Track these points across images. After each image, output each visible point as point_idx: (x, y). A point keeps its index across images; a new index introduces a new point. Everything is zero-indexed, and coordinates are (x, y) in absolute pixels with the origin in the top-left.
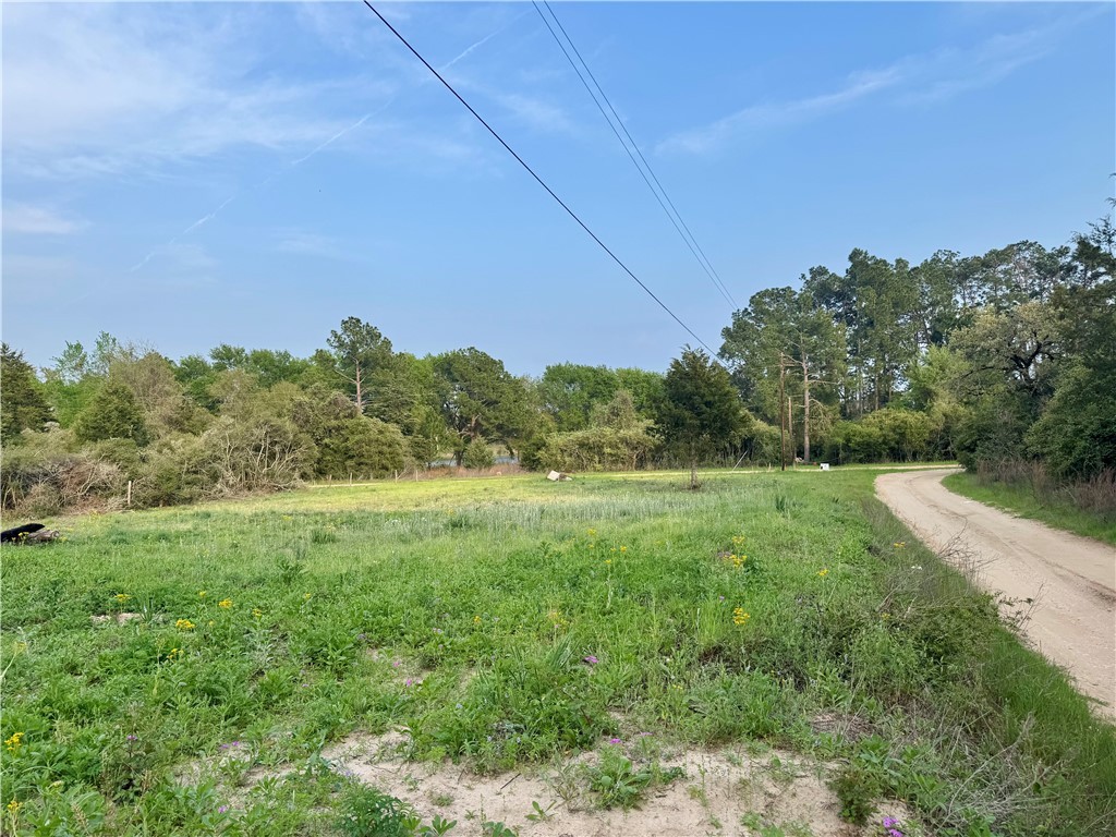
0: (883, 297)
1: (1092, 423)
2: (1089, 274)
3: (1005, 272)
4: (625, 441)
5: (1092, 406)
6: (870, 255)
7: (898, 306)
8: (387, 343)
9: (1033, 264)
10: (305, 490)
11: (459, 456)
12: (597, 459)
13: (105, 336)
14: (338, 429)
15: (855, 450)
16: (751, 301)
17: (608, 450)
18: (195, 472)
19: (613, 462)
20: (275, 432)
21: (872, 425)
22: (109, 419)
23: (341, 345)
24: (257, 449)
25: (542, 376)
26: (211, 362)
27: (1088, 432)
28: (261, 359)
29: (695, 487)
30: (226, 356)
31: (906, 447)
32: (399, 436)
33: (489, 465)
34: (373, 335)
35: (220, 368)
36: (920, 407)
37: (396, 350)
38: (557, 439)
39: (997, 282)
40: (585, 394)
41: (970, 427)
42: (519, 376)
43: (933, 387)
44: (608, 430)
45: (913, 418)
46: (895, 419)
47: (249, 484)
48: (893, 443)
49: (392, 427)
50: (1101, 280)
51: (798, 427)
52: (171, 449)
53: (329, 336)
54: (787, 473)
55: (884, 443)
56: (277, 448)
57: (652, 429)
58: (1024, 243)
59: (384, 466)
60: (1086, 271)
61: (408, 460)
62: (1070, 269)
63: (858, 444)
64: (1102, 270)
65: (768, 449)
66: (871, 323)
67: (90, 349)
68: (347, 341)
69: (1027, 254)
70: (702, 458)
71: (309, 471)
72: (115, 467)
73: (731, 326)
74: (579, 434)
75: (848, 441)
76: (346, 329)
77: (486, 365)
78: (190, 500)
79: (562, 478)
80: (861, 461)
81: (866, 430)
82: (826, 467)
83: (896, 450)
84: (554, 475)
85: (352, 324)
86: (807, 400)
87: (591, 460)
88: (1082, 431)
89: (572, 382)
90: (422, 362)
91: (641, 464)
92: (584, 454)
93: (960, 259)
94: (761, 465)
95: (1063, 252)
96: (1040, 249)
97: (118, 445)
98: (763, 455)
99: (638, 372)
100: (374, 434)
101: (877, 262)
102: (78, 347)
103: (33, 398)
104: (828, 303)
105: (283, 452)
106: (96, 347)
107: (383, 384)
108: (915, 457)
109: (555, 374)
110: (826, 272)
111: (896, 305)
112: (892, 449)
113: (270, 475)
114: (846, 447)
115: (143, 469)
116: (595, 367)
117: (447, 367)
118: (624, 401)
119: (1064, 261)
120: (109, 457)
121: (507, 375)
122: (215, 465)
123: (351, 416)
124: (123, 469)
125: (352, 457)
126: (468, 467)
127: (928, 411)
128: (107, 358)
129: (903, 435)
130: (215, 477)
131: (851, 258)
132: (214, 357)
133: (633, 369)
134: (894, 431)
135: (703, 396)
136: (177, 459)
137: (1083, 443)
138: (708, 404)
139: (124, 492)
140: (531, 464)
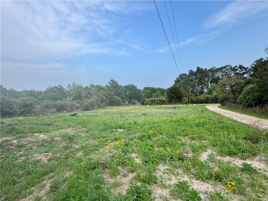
0: (203, 75)
1: (252, 97)
2: (241, 70)
3: (225, 70)
4: (159, 100)
5: (251, 94)
6: (200, 68)
7: (206, 76)
8: (118, 83)
9: (230, 69)
10: (107, 108)
11: (129, 103)
12: (154, 103)
13: (74, 83)
14: (111, 98)
15: (199, 102)
16: (179, 76)
17: (156, 102)
18: (91, 105)
19: (157, 104)
20: (102, 99)
21: (202, 97)
22: (77, 96)
23: (110, 84)
24: (100, 101)
25: (143, 89)
26: (89, 87)
27: (251, 99)
28: (97, 86)
29: (175, 108)
30: (92, 86)
31: (208, 101)
32: (120, 99)
33: (135, 104)
34: (115, 82)
35: (91, 88)
36: (210, 94)
37: (119, 85)
38: (147, 100)
39: (223, 72)
40: (150, 92)
41: (223, 98)
42: (139, 89)
43: (212, 91)
44: (156, 98)
45: (209, 96)
46: (206, 96)
47: (99, 107)
48: (206, 100)
49: (119, 98)
50: (243, 72)
51: (189, 97)
52: (87, 101)
53: (108, 82)
54: (188, 105)
55: (204, 100)
56: (103, 101)
57: (167, 98)
58: (228, 65)
59: (118, 104)
60: (240, 70)
61: (122, 103)
62: (237, 69)
63: (200, 100)
64: (243, 70)
65: (184, 101)
66: (200, 79)
67: (71, 85)
68: (111, 83)
69: (228, 67)
70: (176, 103)
71: (108, 105)
72: (79, 104)
73: (176, 80)
74: (151, 99)
75: (198, 100)
76: (111, 81)
77: (134, 87)
78: (91, 110)
79: (149, 106)
80: (200, 103)
81: (201, 98)
82: (195, 104)
83: (207, 101)
84: (148, 106)
85: (112, 80)
86: (190, 93)
87: (153, 103)
88: (249, 98)
89: (148, 90)
90: (123, 87)
91: (162, 104)
92: (152, 102)
93: (216, 68)
94: (183, 104)
95: (236, 67)
96: (231, 66)
97: (79, 101)
98: (183, 102)
99: (160, 88)
100: (116, 99)
101: (202, 69)
102: (70, 85)
103: (64, 93)
104: (192, 76)
105: (104, 102)
106: (72, 85)
107: (117, 90)
108: (210, 103)
109: (146, 89)
110: (192, 71)
111: (205, 76)
112: (206, 101)
113: (102, 106)
114: (197, 101)
115: (83, 104)
116: (152, 87)
117: (127, 87)
118: (159, 93)
119: (236, 68)
120: (78, 103)
121: (137, 89)
122: (94, 104)
123: (113, 96)
124: (80, 104)
125: (113, 103)
126: (131, 104)
127: (212, 95)
128: (74, 86)
129: (208, 99)
130: (94, 106)
131: (197, 68)
132: (90, 86)
133: (159, 87)
134: (206, 98)
135: (177, 92)
136: (88, 103)
137: (250, 101)
138: (178, 94)
139: (81, 108)
140: (143, 104)
